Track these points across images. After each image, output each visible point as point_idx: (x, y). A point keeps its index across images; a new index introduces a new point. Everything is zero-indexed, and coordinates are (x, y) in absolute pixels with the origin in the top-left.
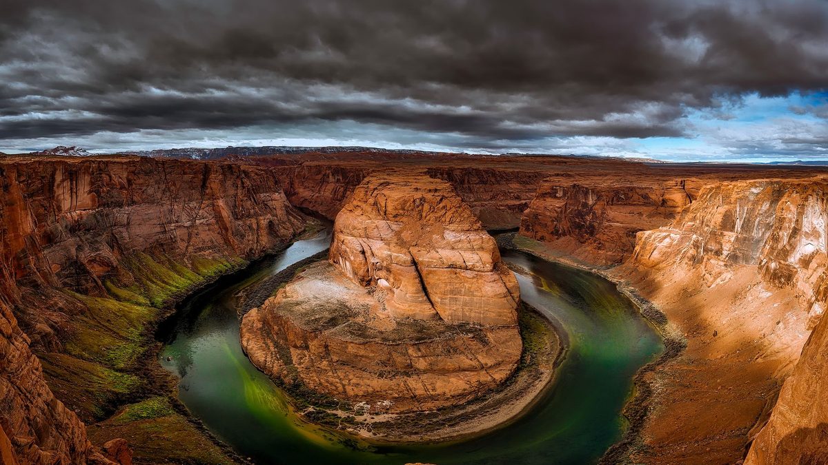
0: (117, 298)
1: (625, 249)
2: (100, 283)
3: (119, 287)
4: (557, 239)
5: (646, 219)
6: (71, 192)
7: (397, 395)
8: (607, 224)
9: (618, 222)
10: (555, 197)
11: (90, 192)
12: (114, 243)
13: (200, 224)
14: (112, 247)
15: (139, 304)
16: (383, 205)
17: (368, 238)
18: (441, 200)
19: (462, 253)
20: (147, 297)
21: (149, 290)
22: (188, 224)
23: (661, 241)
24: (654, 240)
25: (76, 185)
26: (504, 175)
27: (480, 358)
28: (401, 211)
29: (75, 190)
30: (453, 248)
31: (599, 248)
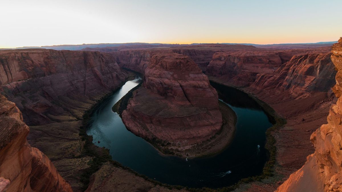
0: (58, 121)
1: (250, 81)
2: (45, 117)
3: (57, 116)
4: (221, 76)
5: (260, 69)
6: (6, 72)
7: (188, 137)
8: (243, 70)
9: (247, 70)
10: (221, 60)
11: (20, 70)
12: (45, 94)
13: (88, 79)
14: (45, 97)
15: (72, 120)
16: (165, 65)
17: (161, 78)
18: (187, 62)
19: (197, 82)
20: (74, 116)
21: (73, 113)
22: (82, 80)
23: (269, 78)
24: (266, 77)
25: (8, 67)
26: (198, 52)
27: (210, 121)
28: (172, 67)
29: (8, 71)
30: (194, 80)
31: (239, 80)
